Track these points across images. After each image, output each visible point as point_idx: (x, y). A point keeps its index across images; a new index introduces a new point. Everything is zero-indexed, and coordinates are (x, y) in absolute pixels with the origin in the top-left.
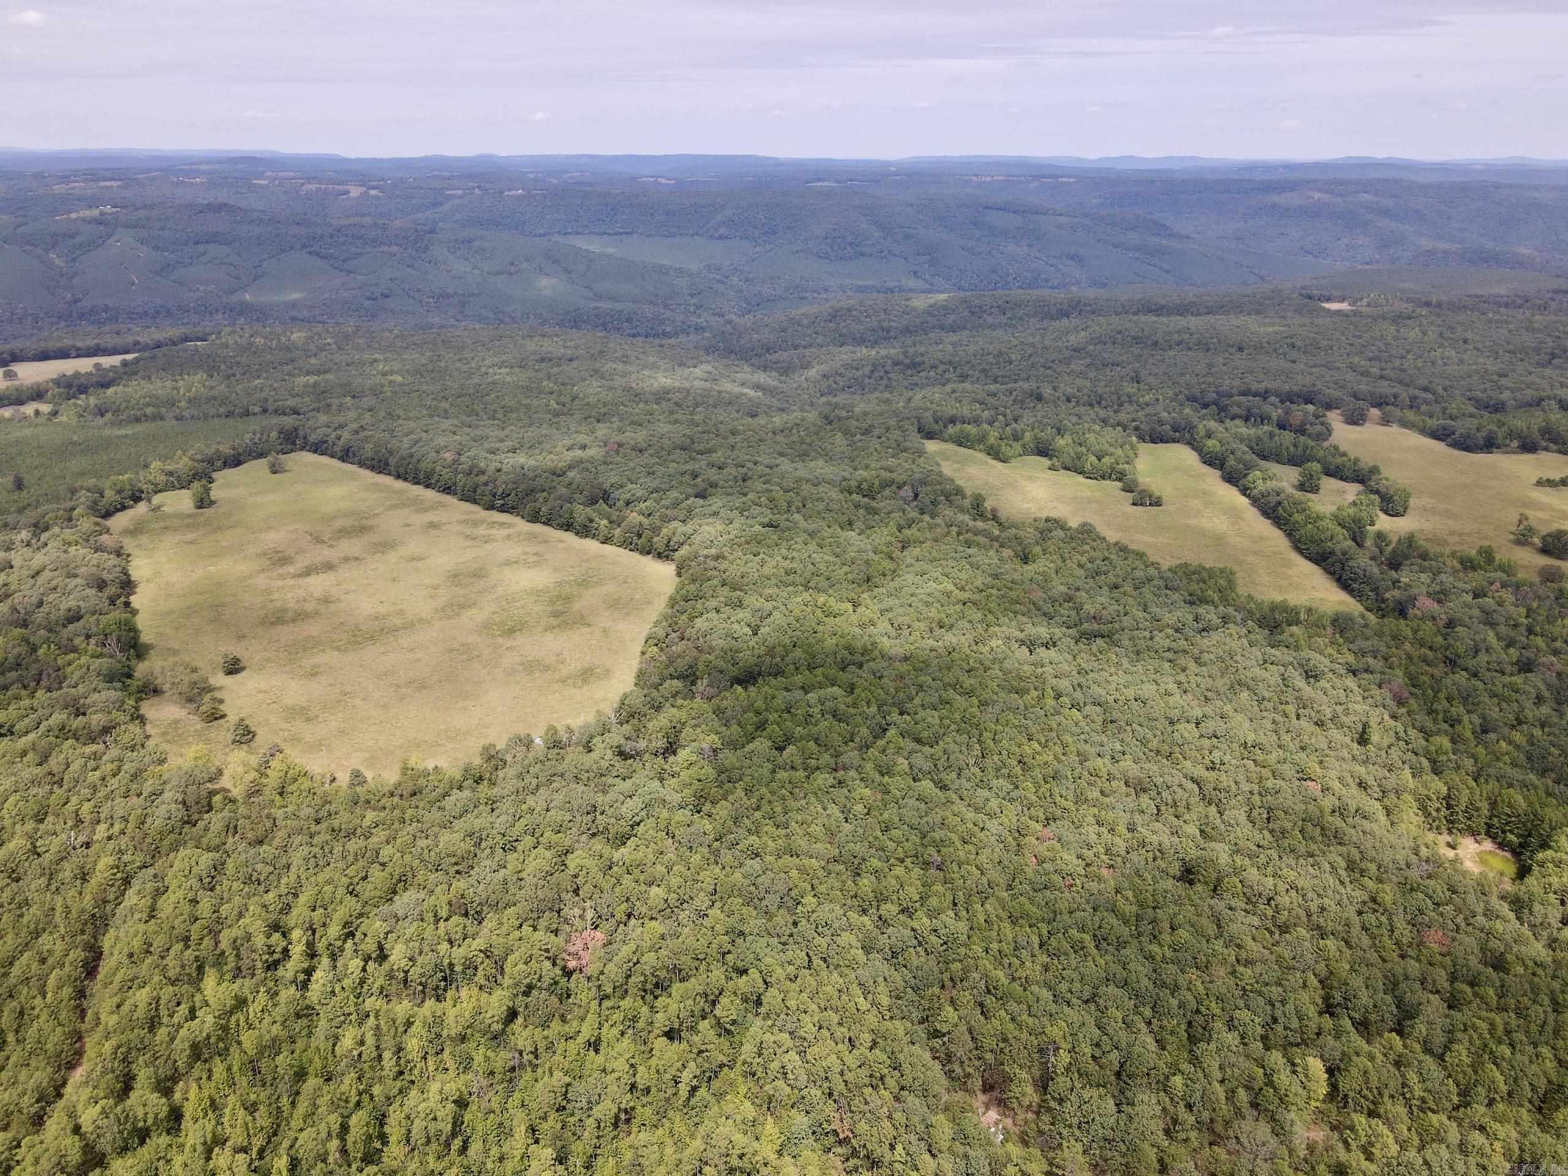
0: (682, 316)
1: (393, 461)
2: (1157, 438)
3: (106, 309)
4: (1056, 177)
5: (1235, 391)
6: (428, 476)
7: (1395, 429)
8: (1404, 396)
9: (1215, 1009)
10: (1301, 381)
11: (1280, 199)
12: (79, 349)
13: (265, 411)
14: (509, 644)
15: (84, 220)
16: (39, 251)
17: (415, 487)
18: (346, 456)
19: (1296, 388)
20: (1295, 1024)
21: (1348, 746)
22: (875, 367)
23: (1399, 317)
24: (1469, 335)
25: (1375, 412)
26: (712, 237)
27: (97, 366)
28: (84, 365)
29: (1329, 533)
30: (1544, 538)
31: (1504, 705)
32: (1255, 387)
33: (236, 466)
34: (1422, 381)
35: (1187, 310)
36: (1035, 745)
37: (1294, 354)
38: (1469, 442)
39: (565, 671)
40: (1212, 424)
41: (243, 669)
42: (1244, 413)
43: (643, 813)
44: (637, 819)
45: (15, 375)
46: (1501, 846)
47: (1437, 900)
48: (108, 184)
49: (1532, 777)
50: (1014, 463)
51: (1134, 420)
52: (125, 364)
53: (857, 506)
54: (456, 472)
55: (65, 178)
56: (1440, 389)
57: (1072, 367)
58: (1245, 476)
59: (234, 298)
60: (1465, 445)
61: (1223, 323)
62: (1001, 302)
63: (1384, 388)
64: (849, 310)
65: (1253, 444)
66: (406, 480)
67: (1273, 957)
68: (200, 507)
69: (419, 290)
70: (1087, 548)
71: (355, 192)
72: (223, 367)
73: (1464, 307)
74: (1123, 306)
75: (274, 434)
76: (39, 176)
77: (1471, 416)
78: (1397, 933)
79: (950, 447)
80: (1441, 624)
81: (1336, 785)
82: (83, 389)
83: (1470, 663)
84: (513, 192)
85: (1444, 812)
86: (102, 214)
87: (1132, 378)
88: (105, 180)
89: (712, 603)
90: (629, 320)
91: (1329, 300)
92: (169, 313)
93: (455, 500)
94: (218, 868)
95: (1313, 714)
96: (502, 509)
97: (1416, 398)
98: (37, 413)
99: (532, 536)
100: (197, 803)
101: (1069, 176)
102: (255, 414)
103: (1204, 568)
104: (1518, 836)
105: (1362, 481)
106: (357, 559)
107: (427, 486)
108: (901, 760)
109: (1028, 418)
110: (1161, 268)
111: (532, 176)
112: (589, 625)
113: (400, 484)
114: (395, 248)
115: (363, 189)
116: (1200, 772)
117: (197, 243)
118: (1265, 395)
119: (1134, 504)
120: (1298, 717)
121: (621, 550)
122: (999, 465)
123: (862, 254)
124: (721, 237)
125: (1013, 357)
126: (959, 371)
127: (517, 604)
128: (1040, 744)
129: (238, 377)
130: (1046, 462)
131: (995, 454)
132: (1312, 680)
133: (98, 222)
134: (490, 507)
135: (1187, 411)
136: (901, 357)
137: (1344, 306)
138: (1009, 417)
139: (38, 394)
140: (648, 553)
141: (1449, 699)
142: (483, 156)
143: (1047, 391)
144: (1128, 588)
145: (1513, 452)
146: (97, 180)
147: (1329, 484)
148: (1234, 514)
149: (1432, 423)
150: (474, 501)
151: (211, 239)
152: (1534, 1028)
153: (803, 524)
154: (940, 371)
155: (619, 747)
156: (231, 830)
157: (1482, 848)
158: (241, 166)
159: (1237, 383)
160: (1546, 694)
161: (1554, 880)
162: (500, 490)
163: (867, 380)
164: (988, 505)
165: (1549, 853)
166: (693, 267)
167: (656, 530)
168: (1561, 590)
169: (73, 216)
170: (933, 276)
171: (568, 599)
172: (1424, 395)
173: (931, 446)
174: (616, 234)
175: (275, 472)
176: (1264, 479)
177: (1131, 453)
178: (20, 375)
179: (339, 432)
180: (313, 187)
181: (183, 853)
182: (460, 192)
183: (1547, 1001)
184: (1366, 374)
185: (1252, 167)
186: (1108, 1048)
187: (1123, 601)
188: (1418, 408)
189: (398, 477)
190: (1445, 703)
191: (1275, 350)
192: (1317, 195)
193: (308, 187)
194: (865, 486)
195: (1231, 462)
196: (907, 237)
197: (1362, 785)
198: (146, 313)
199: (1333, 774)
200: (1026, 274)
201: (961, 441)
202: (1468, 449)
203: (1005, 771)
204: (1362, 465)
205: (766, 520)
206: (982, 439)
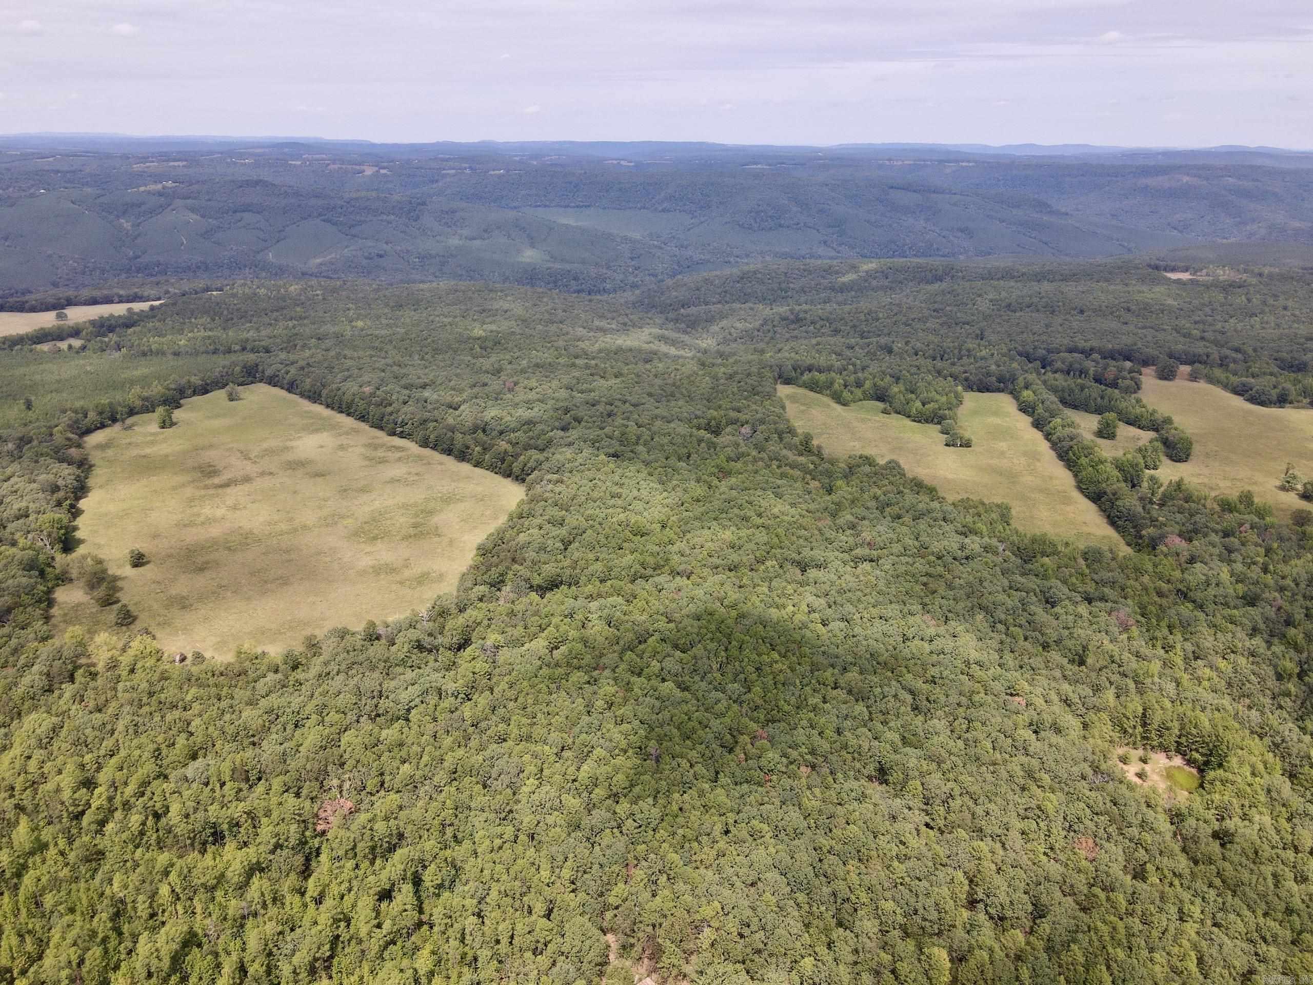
0: (621, 276)
1: (325, 392)
2: (984, 388)
3: (158, 264)
4: (957, 161)
5: (1063, 348)
6: (349, 406)
7: (1202, 385)
8: (1215, 356)
9: (864, 897)
10: (1124, 341)
11: (1151, 181)
12: (121, 296)
13: (244, 349)
14: (368, 549)
15: (149, 192)
16: (112, 217)
17: (339, 415)
18: (291, 387)
19: (1117, 347)
20: (934, 915)
21: (1062, 667)
22: (765, 322)
23: (1230, 286)
24: (1290, 303)
25: (1185, 369)
26: (656, 209)
27: (129, 310)
28: (119, 310)
29: (1105, 476)
30: (1305, 485)
31: (1219, 635)
32: (1082, 344)
33: (204, 394)
34: (1236, 343)
35: (1044, 277)
36: (775, 656)
37: (1128, 317)
38: (1263, 398)
39: (407, 573)
40: (1032, 377)
41: (148, 562)
42: (1064, 367)
43: (417, 700)
44: (413, 704)
45: (66, 316)
46: (1189, 762)
47: (1097, 810)
48: (176, 164)
49: (1226, 702)
50: (853, 406)
51: (965, 372)
52: (152, 308)
53: (700, 441)
54: (369, 404)
55: (144, 159)
56: (1250, 351)
57: (928, 325)
58: (1050, 422)
59: (259, 257)
60: (1258, 400)
61: (1071, 289)
62: (884, 268)
63: (1199, 348)
64: (755, 273)
65: (1066, 395)
66: (333, 409)
67: (929, 855)
68: (163, 428)
69: (408, 251)
70: (886, 482)
71: (369, 171)
72: (225, 312)
73: (1292, 278)
74: (990, 273)
75: (238, 369)
76: (125, 157)
77: (1271, 374)
78: (1052, 840)
79: (801, 391)
80: (1183, 559)
81: (1039, 702)
82: (111, 329)
83: (1198, 595)
84: (497, 172)
85: (1140, 729)
86: (164, 188)
87: (977, 336)
88: (175, 160)
89: (538, 521)
90: (576, 279)
91: (1173, 270)
92: (207, 268)
93: (367, 427)
94: (55, 730)
95: (1040, 637)
96: (402, 435)
97: (1226, 357)
98: (70, 347)
99: (420, 458)
100: (60, 675)
101: (969, 161)
102: (235, 352)
103: (983, 504)
104: (1202, 755)
105: (1156, 430)
106: (271, 473)
107: (348, 415)
108: (654, 663)
109: (874, 368)
110: (1041, 241)
111: (517, 159)
112: (439, 536)
113: (328, 412)
114: (393, 217)
115: (377, 169)
116: (919, 684)
117: (235, 212)
118: (1087, 353)
119: (947, 445)
120: (1026, 639)
121: (488, 472)
122: (839, 408)
123: (780, 226)
124: (663, 211)
125: (881, 315)
126: (834, 326)
127: (387, 516)
128: (780, 655)
129: (235, 320)
130: (881, 405)
131: (838, 399)
132: (1049, 606)
133: (160, 194)
134: (393, 433)
135: (1015, 365)
136: (788, 313)
137: (1185, 276)
138: (858, 367)
139: (75, 332)
140: (509, 476)
141: (1170, 628)
142: (483, 142)
143: (898, 346)
144: (907, 519)
145: (1303, 408)
146: (168, 161)
147: (1125, 431)
148: (1034, 456)
149: (1235, 380)
150: (381, 428)
151: (247, 208)
152: (1155, 934)
153: (645, 456)
154: (818, 326)
155: (418, 641)
156: (78, 698)
157: (1172, 764)
158: (286, 150)
159: (1066, 341)
160: (1262, 626)
161: (1216, 797)
162: (400, 419)
163: (756, 333)
164: (815, 442)
165: (1220, 772)
166: (637, 236)
167: (516, 456)
168: (1304, 533)
169: (142, 189)
170: (840, 245)
171: (431, 513)
172: (1234, 355)
173: (783, 390)
174: (577, 207)
175: (231, 400)
176: (1063, 426)
177: (955, 402)
178: (69, 317)
179: (288, 368)
180: (336, 166)
181: (34, 716)
182: (453, 171)
183: (1173, 910)
184: (1187, 335)
185: (1134, 154)
186: (756, 929)
187: (898, 530)
188: (1227, 366)
189: (328, 406)
190: (1165, 631)
191: (1112, 313)
192: (1186, 179)
193: (332, 167)
194: (713, 423)
195: (1040, 410)
196: (821, 211)
197: (1067, 702)
198: (189, 268)
199: (1039, 690)
200: (921, 244)
201: (813, 387)
202: (1262, 404)
203: (742, 676)
204: (1158, 416)
205: (611, 451)
206: (830, 384)
